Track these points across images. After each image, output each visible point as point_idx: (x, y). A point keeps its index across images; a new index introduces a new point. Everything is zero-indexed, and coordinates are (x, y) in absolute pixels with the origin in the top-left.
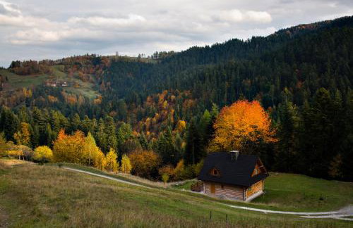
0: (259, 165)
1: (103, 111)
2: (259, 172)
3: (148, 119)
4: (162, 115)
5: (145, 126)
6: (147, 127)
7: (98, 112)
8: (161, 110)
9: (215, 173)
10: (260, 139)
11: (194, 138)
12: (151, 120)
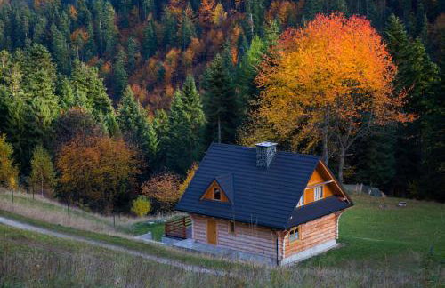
0: (324, 178)
1: (54, 26)
2: (327, 194)
3: (172, 53)
4: (211, 44)
5: (162, 72)
6: (169, 75)
7: (39, 30)
8: (208, 29)
9: (217, 196)
10: (365, 116)
11: (221, 109)
12: (180, 55)
